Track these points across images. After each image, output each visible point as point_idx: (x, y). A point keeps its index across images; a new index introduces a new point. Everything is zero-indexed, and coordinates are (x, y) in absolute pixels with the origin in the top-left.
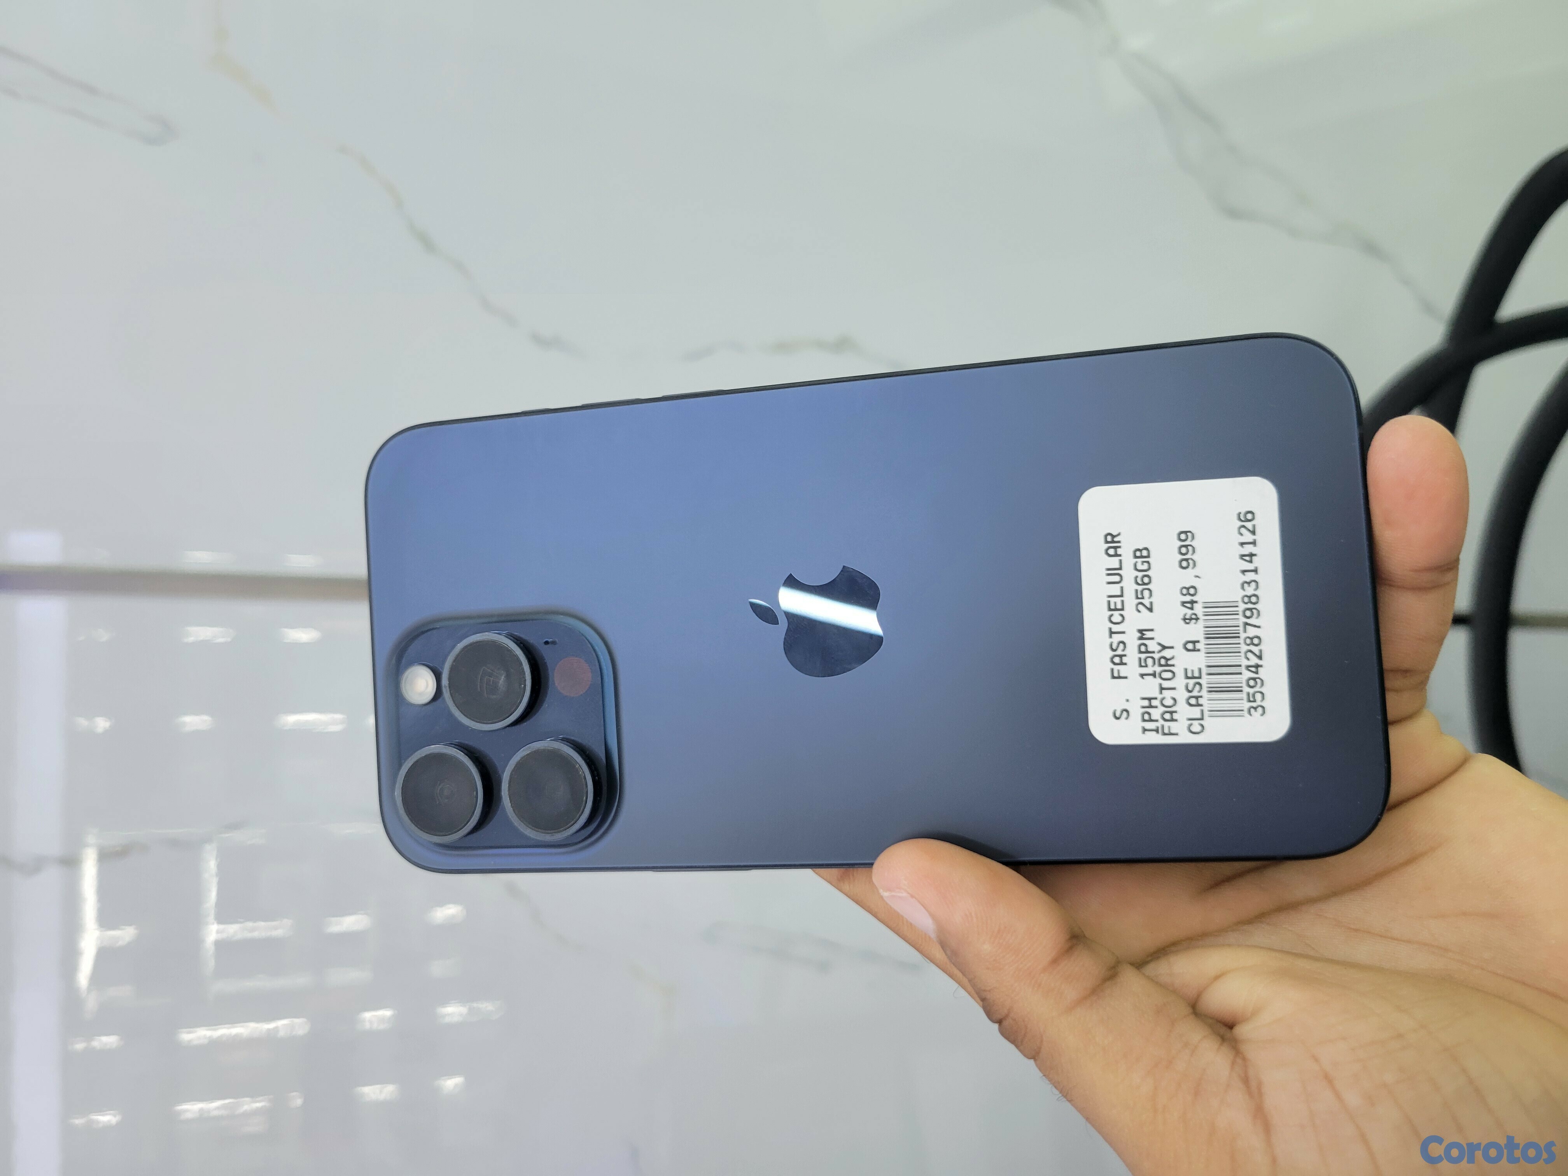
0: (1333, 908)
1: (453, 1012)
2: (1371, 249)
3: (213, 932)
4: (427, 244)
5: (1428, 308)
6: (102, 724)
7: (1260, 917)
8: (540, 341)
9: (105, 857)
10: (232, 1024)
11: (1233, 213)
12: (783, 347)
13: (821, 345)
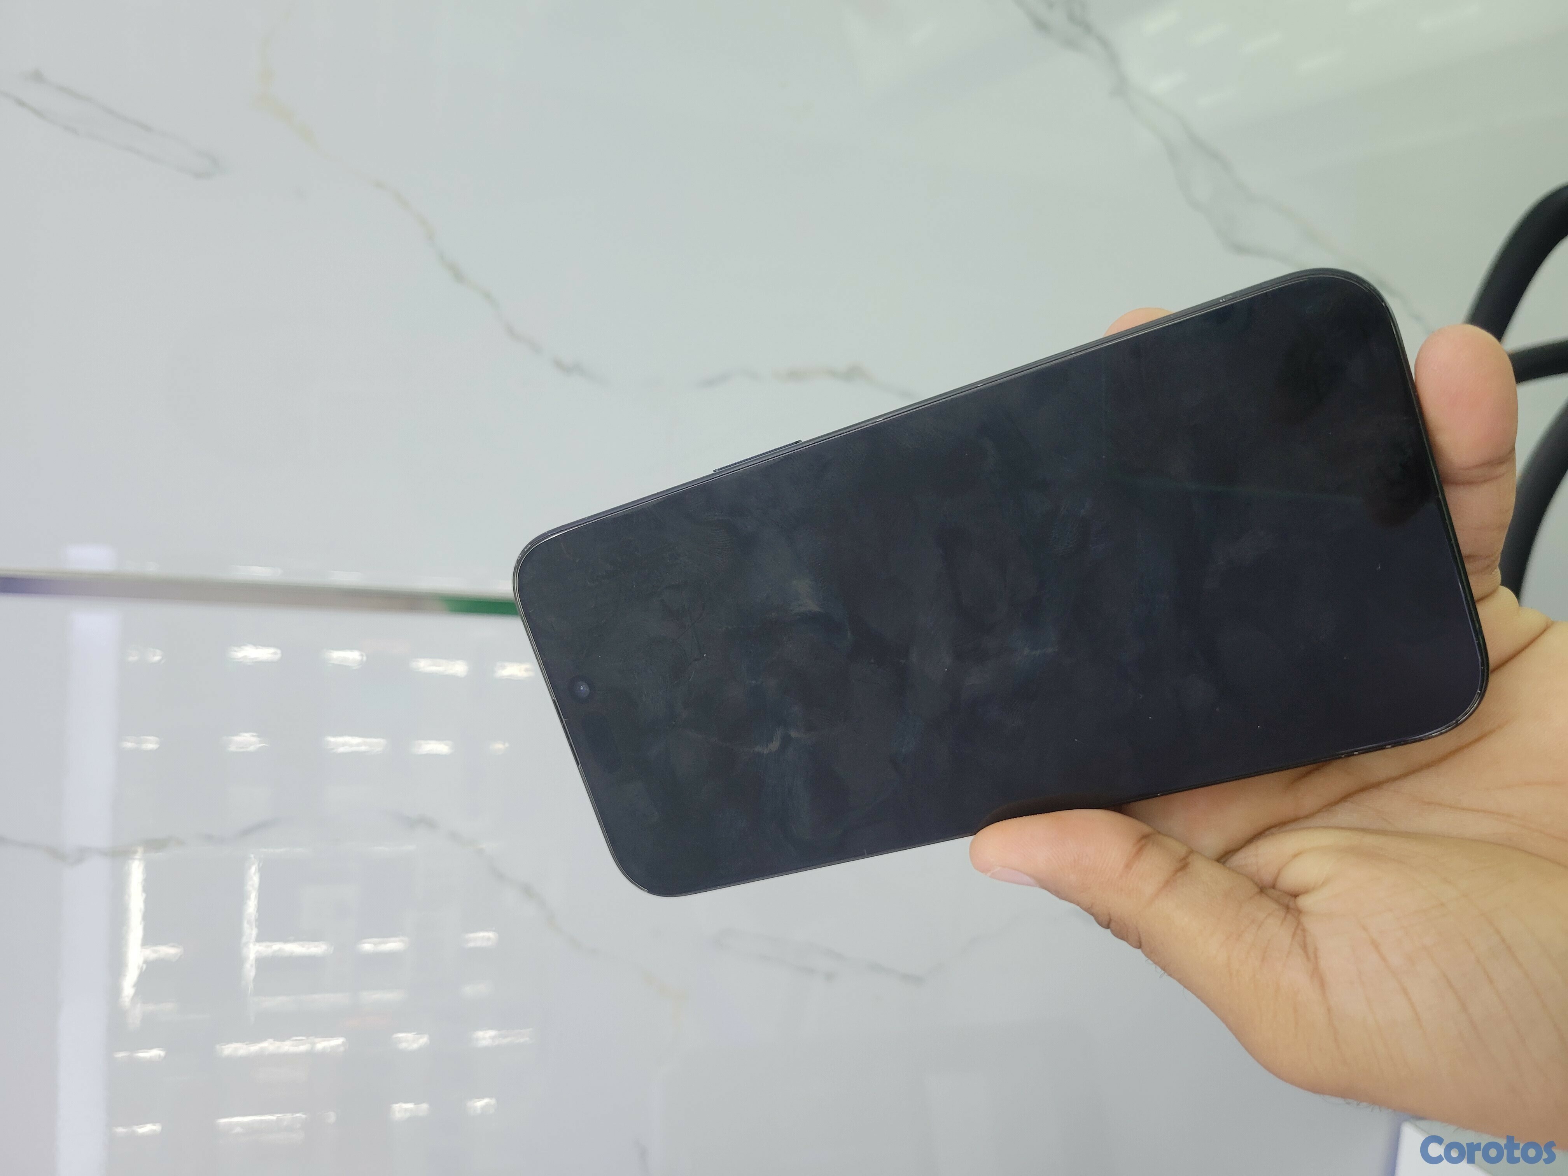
0: (1409, 786)
1: (485, 1037)
3: (253, 950)
4: (458, 276)
7: (1345, 798)
8: (562, 367)
11: (1239, 248)
12: (795, 375)
13: (832, 373)
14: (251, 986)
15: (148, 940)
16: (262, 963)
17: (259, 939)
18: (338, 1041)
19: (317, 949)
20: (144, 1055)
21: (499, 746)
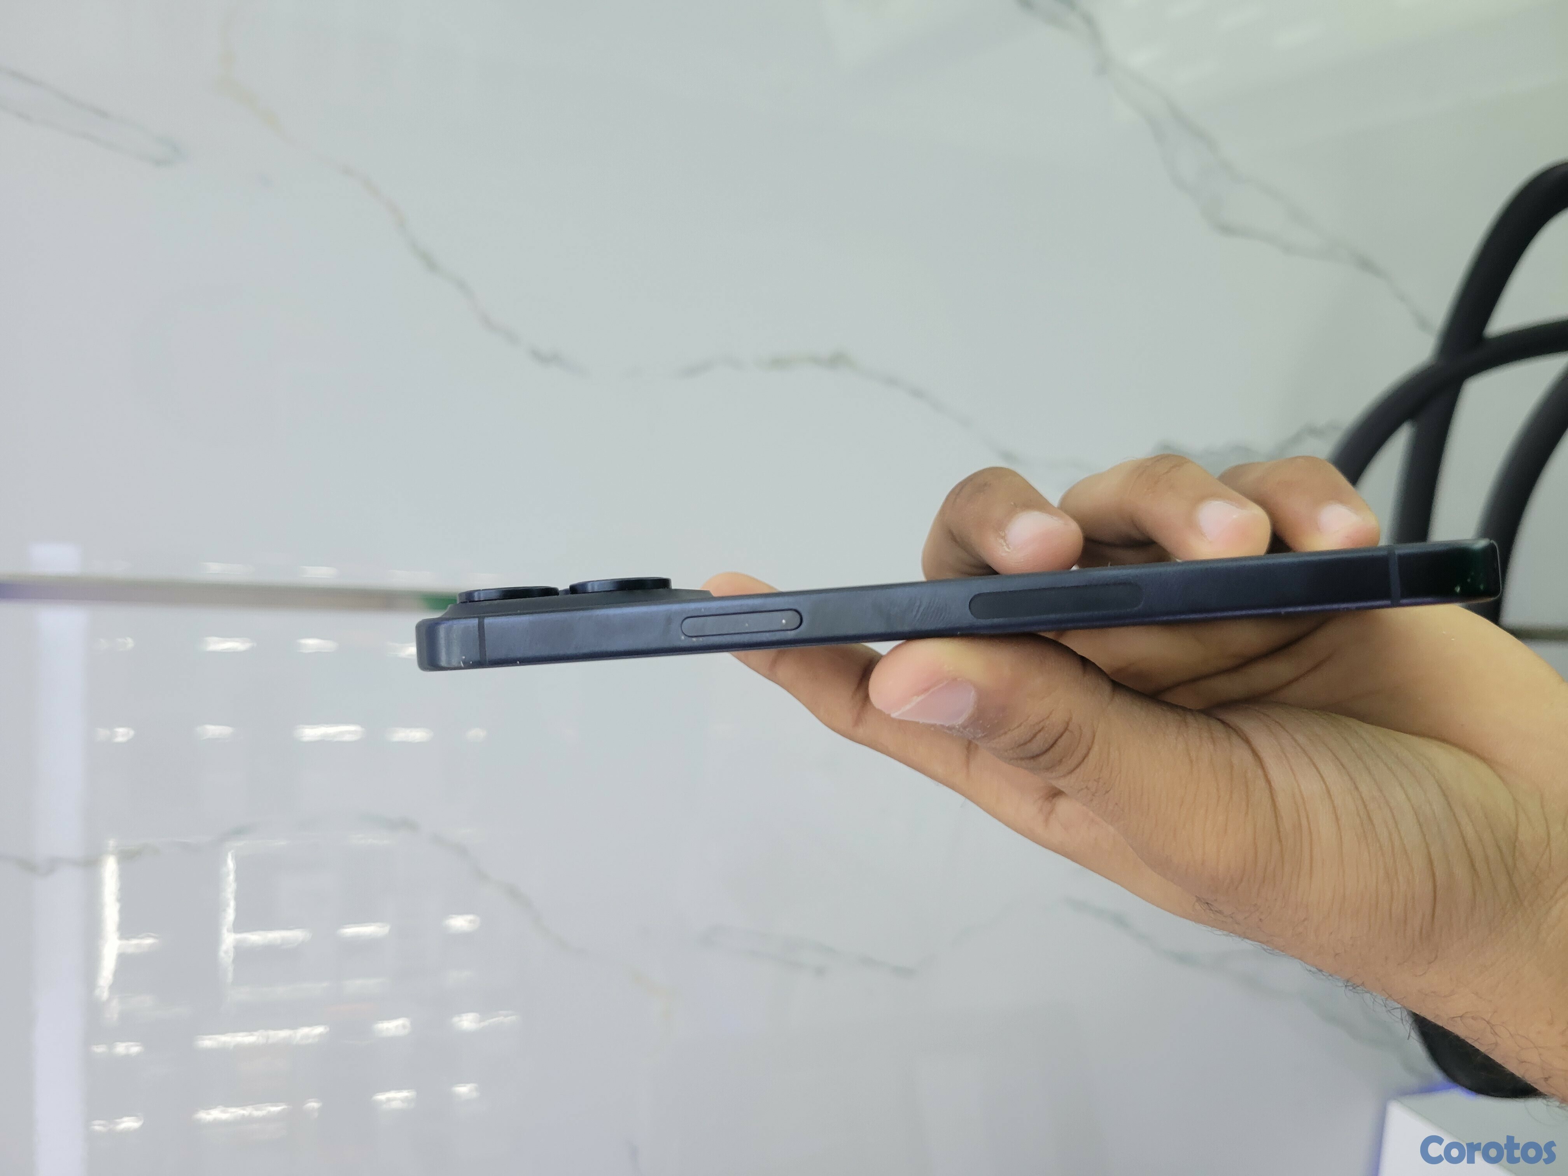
1: (467, 1022)
2: (1366, 265)
3: (229, 939)
4: (430, 263)
5: (1423, 323)
6: (122, 734)
8: (540, 357)
9: (126, 857)
10: (250, 1031)
11: (1227, 230)
12: (779, 363)
13: (816, 360)
14: (230, 976)
15: (126, 930)
16: (242, 953)
17: (238, 927)
18: (319, 1030)
19: (296, 935)
20: (121, 1047)
21: (477, 733)
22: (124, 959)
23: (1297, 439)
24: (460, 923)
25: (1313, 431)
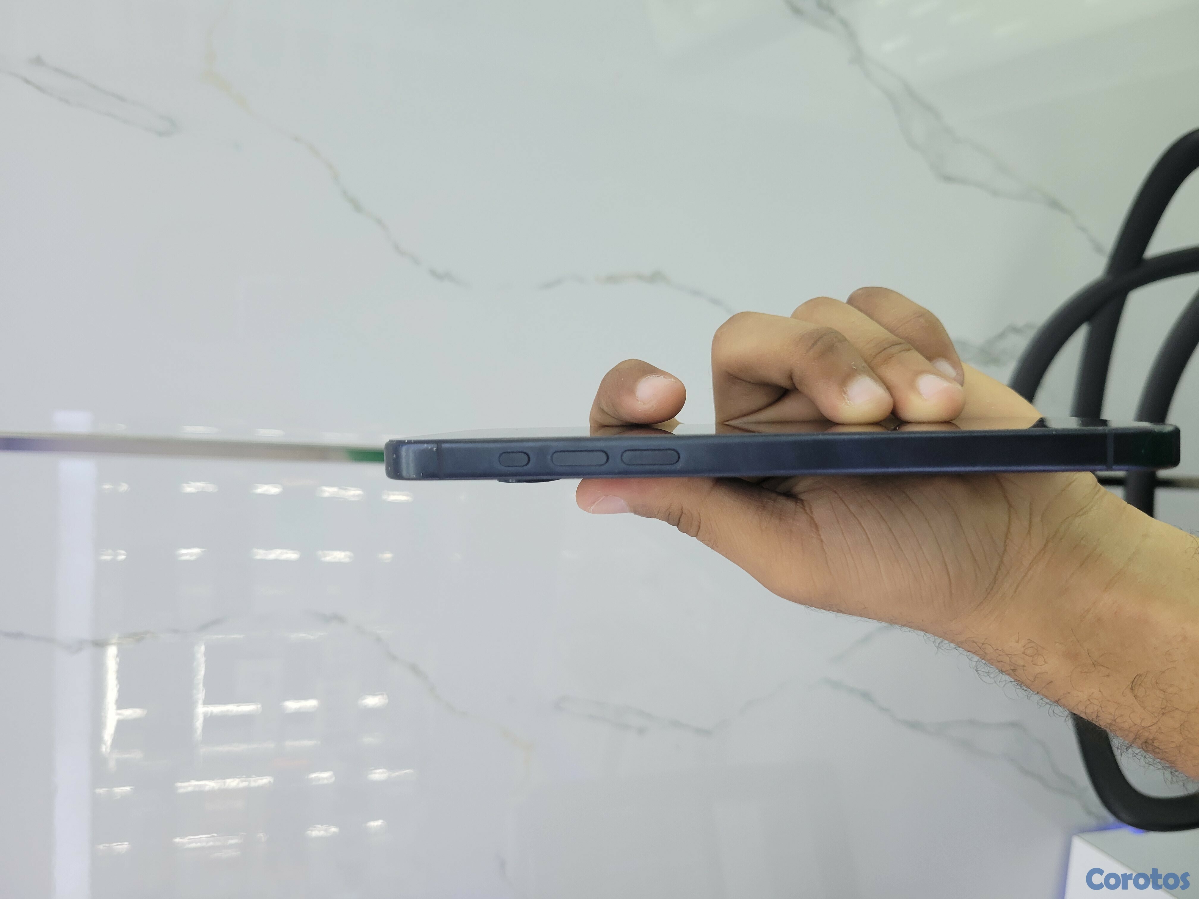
2: (1054, 204)
4: (357, 207)
5: (1098, 249)
8: (436, 275)
11: (948, 179)
12: (612, 279)
13: (640, 277)
14: (200, 737)
15: (121, 704)
17: (206, 702)
18: (267, 779)
19: (250, 708)
20: (118, 790)
21: (388, 556)
22: (121, 725)
23: (1002, 336)
24: (372, 701)
25: (1015, 330)
